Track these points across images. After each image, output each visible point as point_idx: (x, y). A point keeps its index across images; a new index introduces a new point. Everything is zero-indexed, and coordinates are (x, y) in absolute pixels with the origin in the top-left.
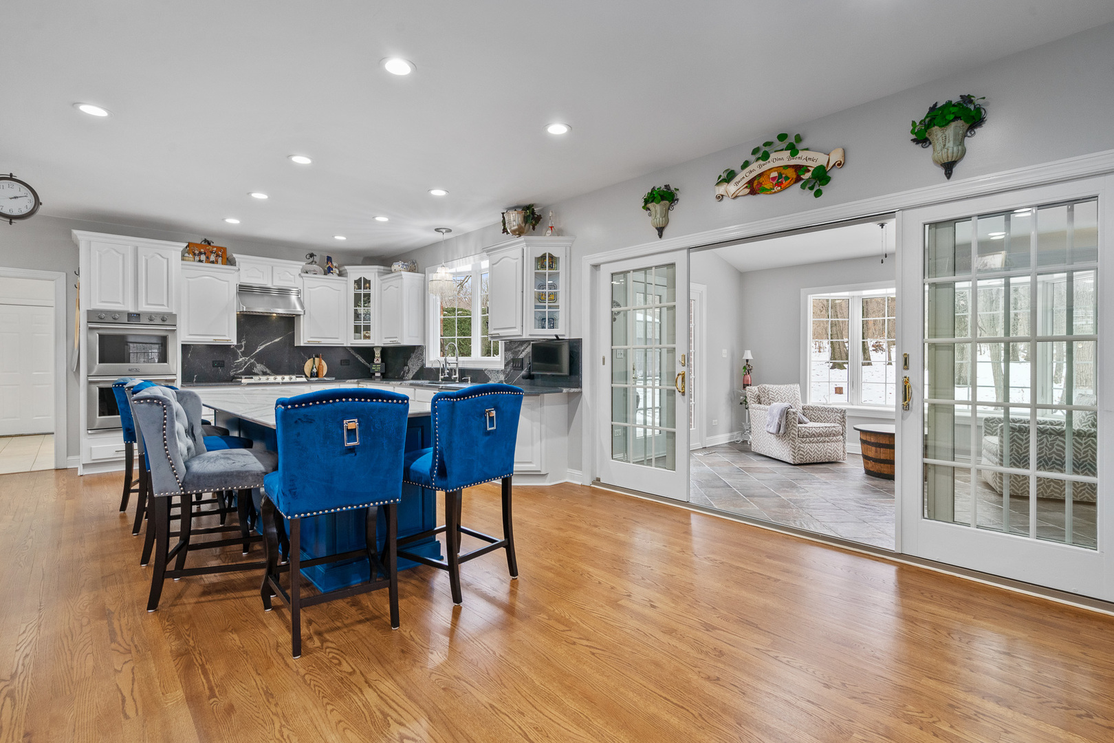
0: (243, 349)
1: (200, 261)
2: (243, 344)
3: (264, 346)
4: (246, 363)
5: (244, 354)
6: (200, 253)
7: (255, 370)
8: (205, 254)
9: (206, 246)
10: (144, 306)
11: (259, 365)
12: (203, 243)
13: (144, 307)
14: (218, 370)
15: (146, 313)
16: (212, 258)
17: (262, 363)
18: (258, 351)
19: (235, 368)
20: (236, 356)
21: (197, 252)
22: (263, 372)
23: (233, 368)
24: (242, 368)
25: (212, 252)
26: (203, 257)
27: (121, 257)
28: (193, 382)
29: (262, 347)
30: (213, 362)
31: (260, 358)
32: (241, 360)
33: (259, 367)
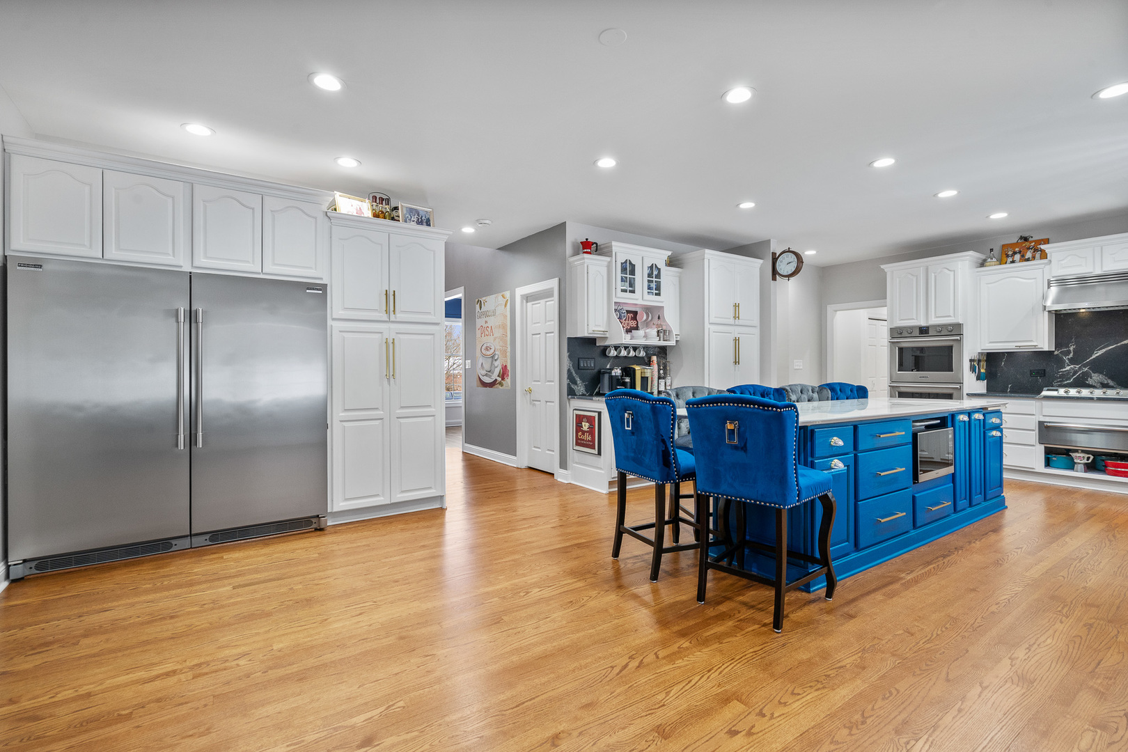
0: (1071, 355)
1: (1013, 262)
2: (1071, 349)
3: (1104, 350)
4: (1075, 372)
5: (1072, 361)
6: (1015, 253)
7: (1090, 381)
8: (1020, 252)
9: (1022, 243)
10: (933, 319)
11: (1096, 375)
12: (1019, 241)
13: (933, 321)
14: (1037, 381)
15: (935, 326)
16: (1029, 254)
17: (1101, 373)
18: (1093, 357)
19: (1060, 378)
20: (1061, 364)
21: (1010, 253)
22: (1101, 383)
23: (1058, 378)
24: (1070, 379)
25: (1029, 248)
26: (1017, 257)
27: (915, 279)
28: (1006, 392)
29: (1100, 353)
30: (1031, 371)
31: (1097, 366)
32: (1068, 368)
33: (1096, 378)
